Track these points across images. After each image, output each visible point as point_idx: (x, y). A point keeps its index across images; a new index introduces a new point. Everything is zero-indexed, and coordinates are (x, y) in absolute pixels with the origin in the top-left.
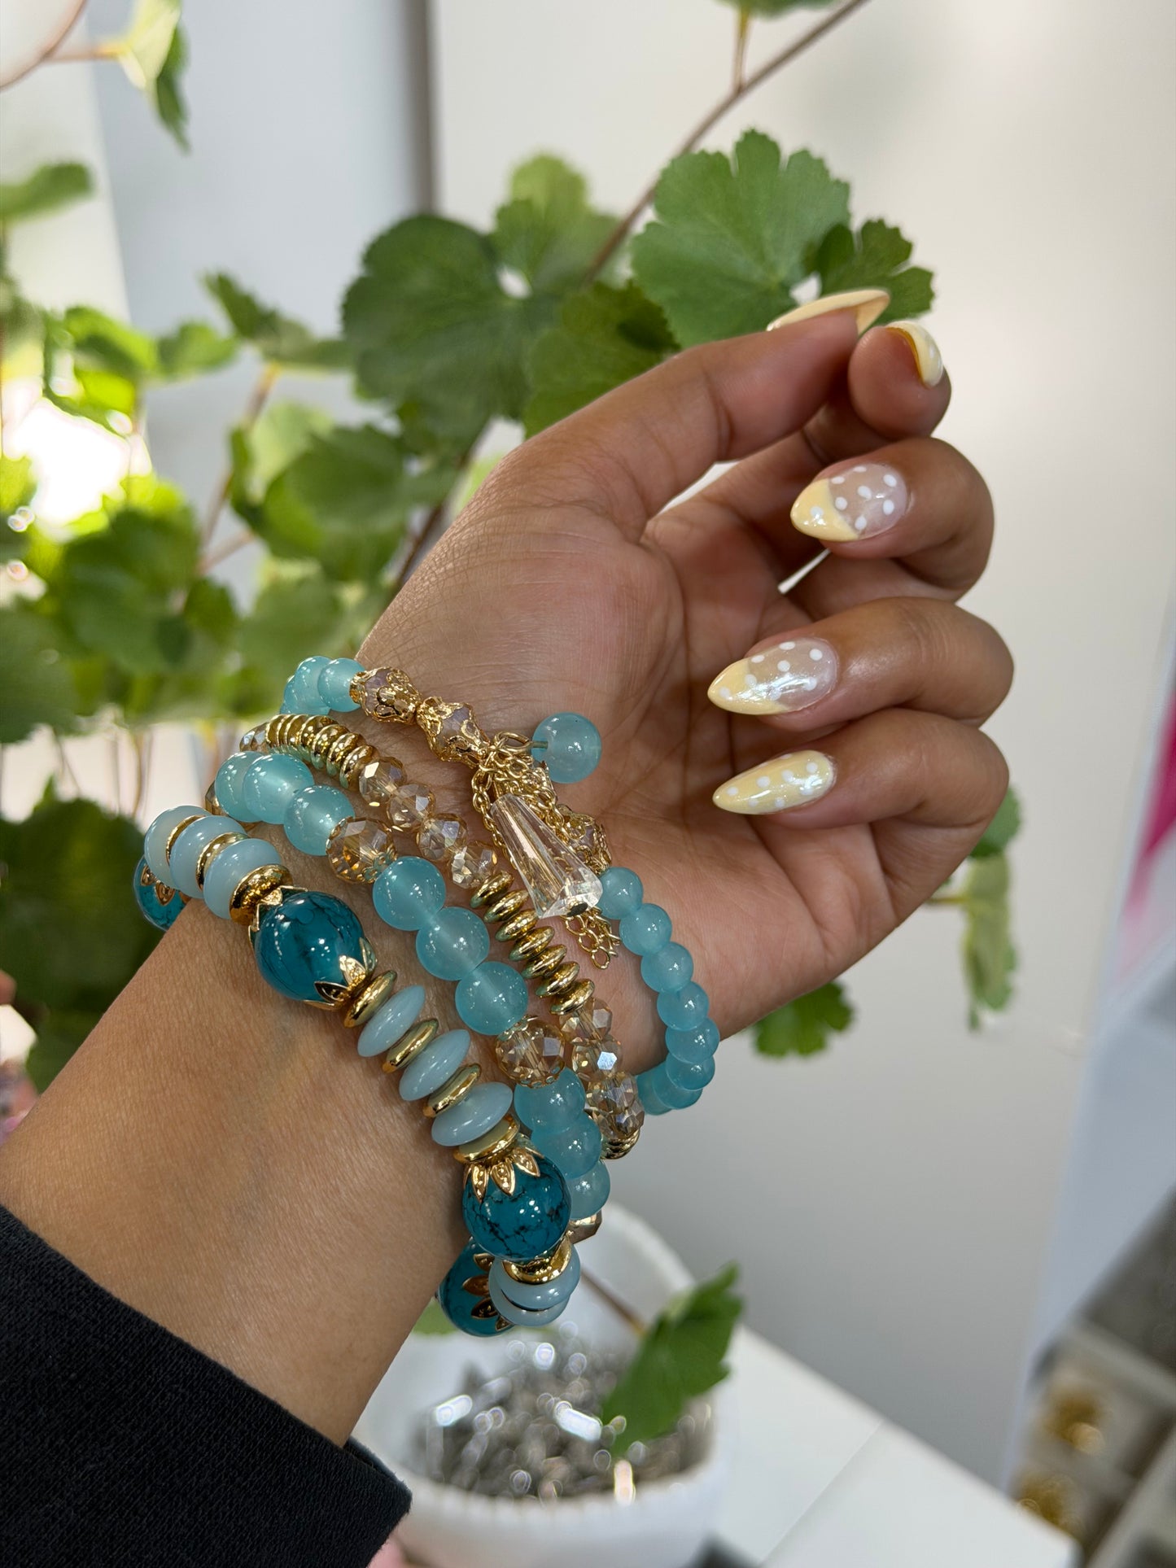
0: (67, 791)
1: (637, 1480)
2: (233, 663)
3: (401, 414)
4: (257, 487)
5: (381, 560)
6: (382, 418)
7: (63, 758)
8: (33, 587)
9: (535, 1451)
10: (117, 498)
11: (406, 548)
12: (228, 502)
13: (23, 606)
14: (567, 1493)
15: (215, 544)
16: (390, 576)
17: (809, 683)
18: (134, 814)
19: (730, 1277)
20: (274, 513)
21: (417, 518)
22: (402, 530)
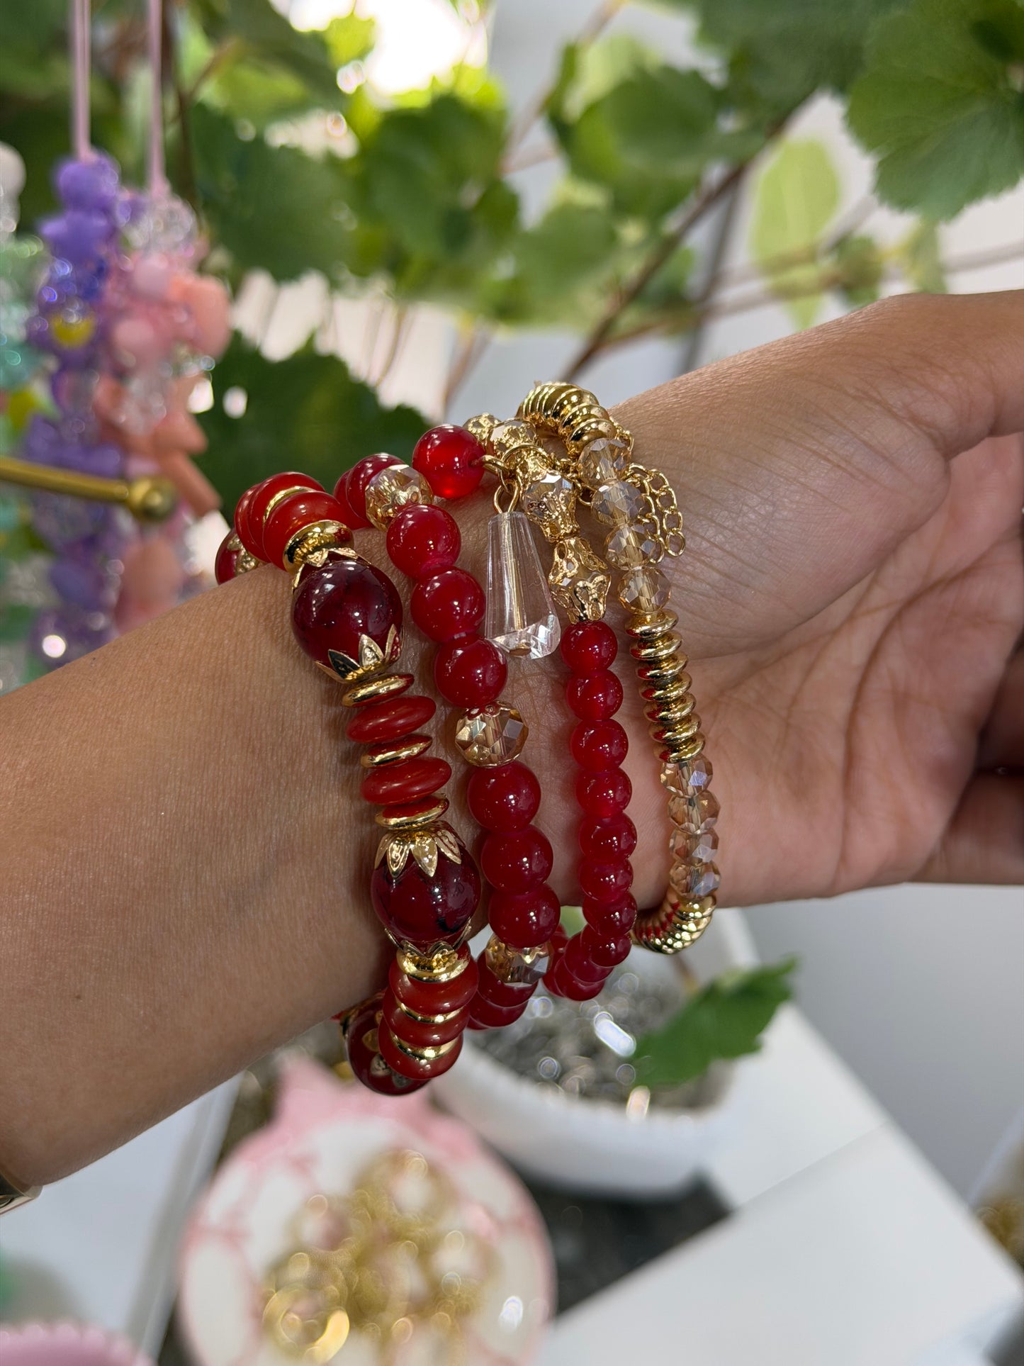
0: (325, 345)
2: (503, 269)
4: (575, 104)
5: (669, 203)
6: (712, 67)
7: (331, 312)
8: (345, 145)
9: (568, 1047)
10: (445, 83)
13: (332, 160)
14: (588, 1094)
16: (672, 224)
18: (377, 385)
19: (789, 967)
20: (585, 135)
21: (715, 173)
22: (697, 181)
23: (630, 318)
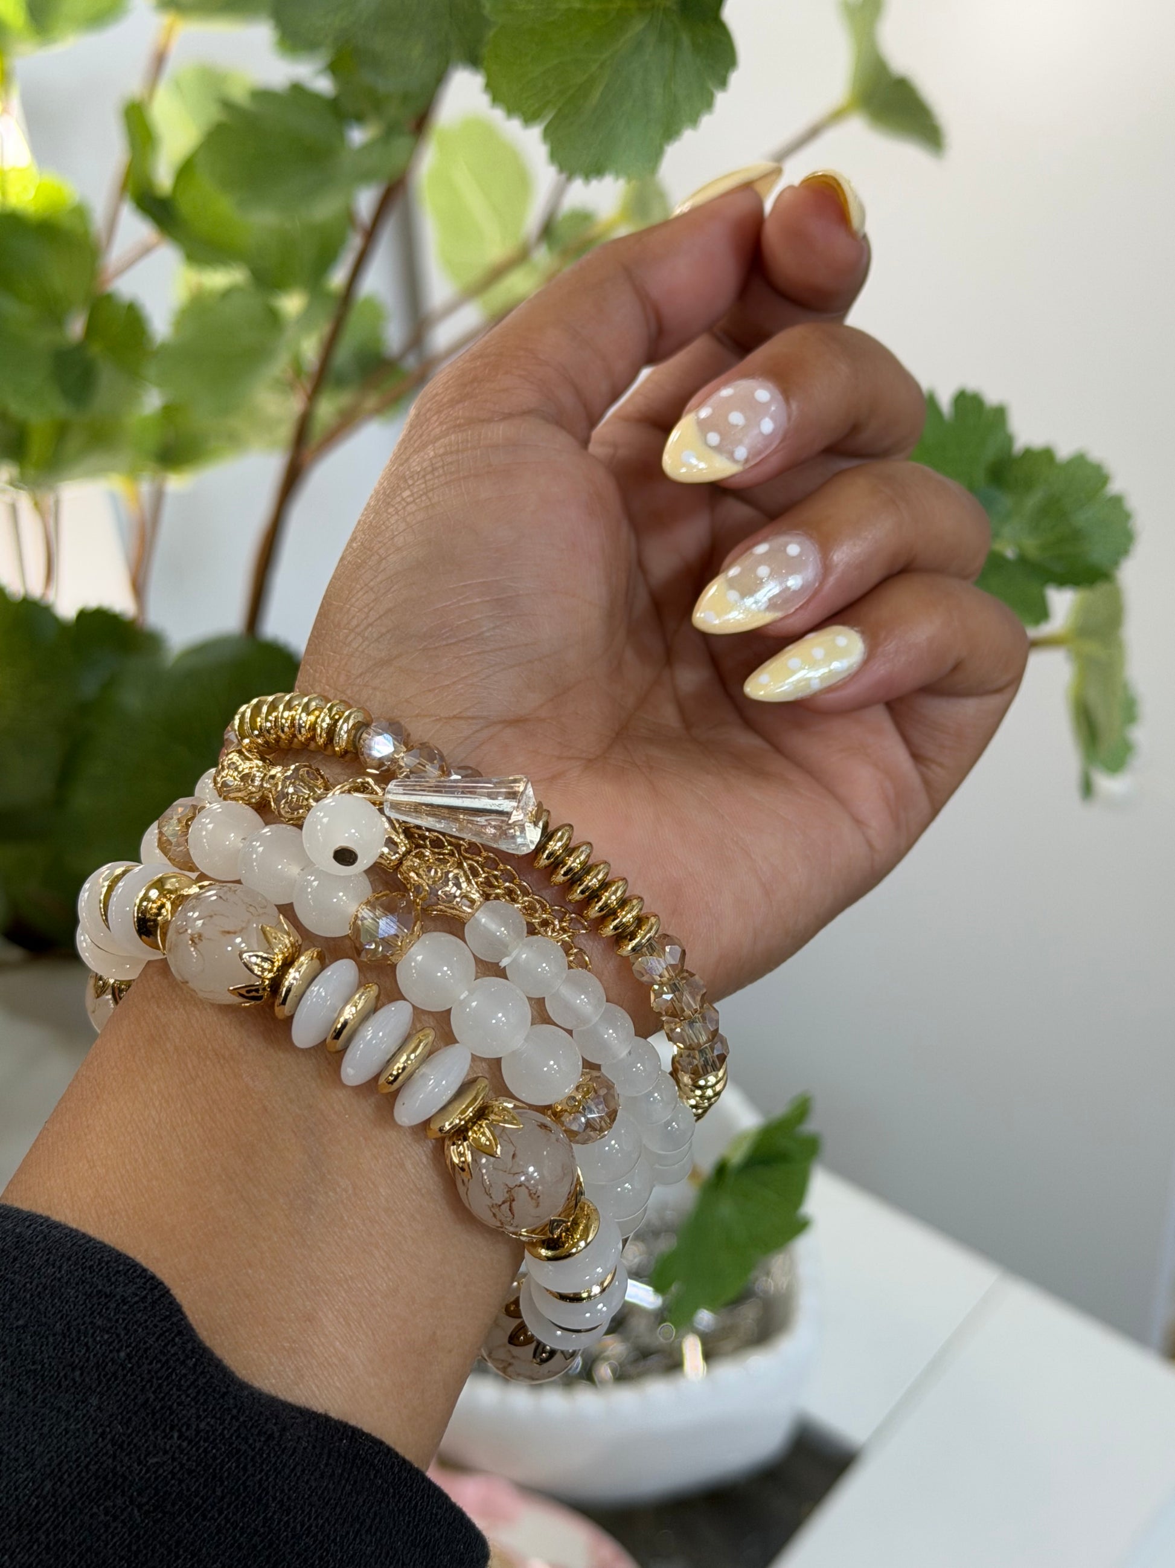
1: (708, 1356)
2: (152, 401)
3: (334, 68)
4: (164, 178)
5: (325, 260)
6: (312, 75)
11: (355, 242)
12: (128, 195)
14: (622, 1376)
15: (117, 252)
16: (338, 278)
17: (794, 582)
19: (802, 1110)
20: (185, 207)
21: (365, 201)
22: (349, 217)
23: (327, 409)
